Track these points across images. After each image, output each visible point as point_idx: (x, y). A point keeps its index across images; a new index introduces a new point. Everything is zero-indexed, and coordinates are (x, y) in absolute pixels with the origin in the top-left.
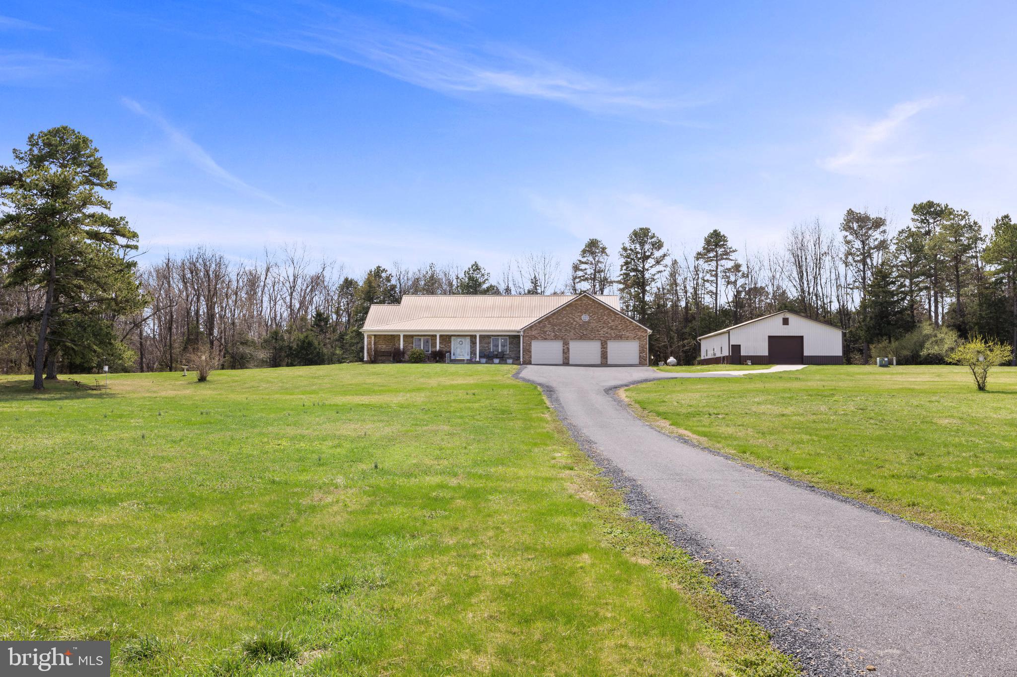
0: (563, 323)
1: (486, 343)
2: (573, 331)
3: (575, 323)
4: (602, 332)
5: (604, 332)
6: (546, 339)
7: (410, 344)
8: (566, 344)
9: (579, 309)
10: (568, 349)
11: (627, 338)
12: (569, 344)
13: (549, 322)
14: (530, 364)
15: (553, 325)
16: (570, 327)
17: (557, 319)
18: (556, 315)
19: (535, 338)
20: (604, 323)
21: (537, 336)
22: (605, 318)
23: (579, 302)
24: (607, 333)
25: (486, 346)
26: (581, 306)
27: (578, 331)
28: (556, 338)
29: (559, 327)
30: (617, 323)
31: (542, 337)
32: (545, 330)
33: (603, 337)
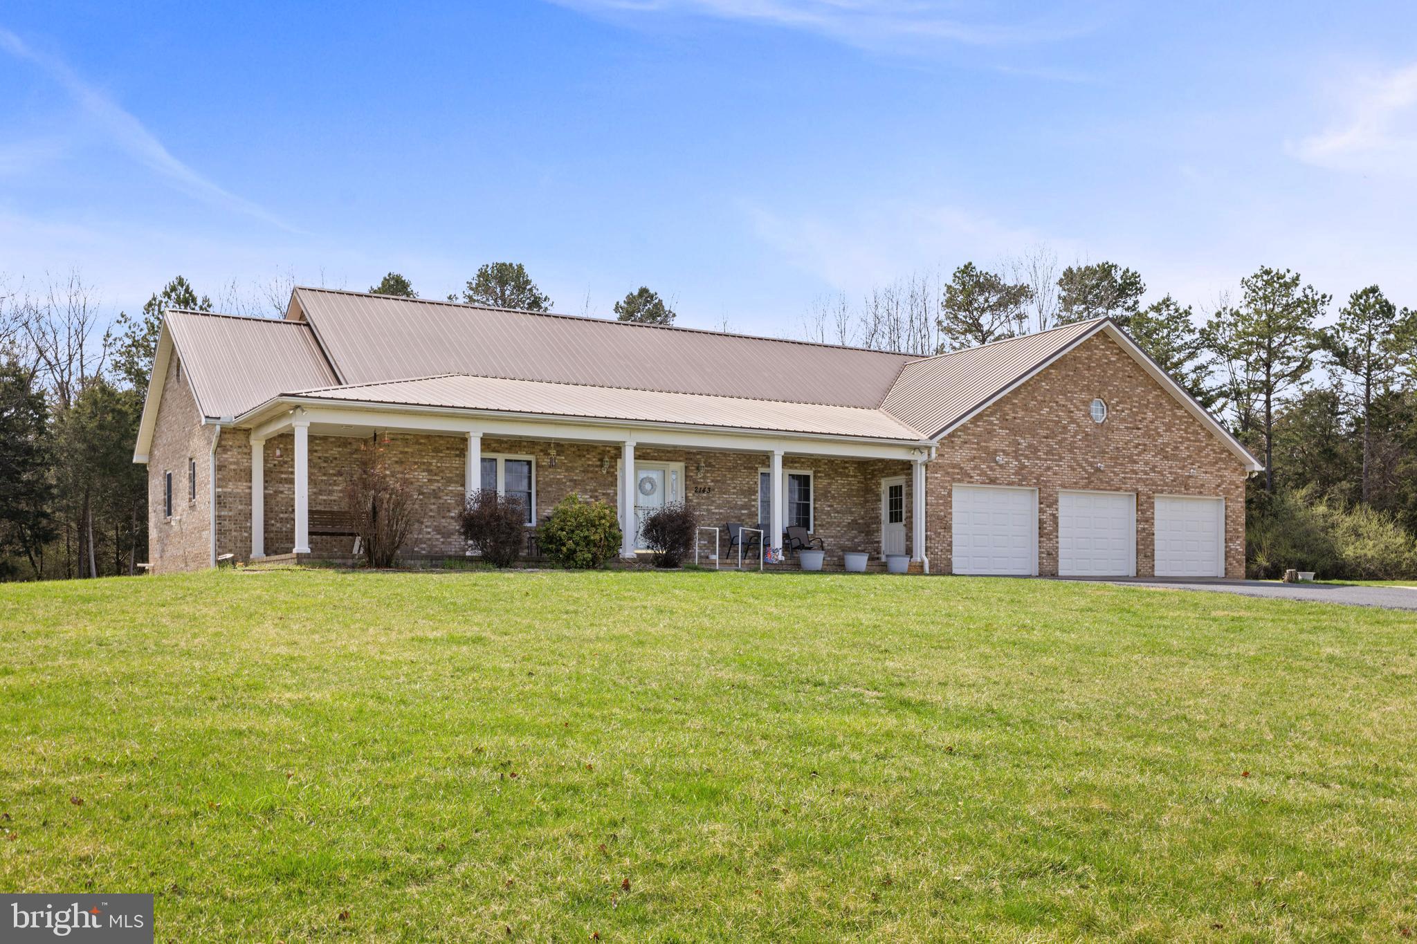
0: (1041, 423)
1: (743, 492)
2: (1068, 456)
3: (1072, 427)
4: (1139, 467)
5: (1146, 464)
6: (993, 481)
7: (449, 481)
8: (1048, 502)
9: (1084, 378)
10: (1055, 518)
11: (1201, 490)
12: (1057, 501)
13: (1004, 419)
14: (951, 574)
15: (1014, 431)
16: (1060, 443)
17: (1026, 408)
18: (1024, 394)
19: (965, 477)
20: (1147, 434)
21: (968, 467)
22: (1150, 415)
23: (1085, 354)
24: (1153, 469)
25: (741, 501)
26: (1089, 369)
27: (1080, 458)
28: (1022, 478)
29: (1029, 439)
30: (1177, 434)
31: (983, 474)
32: (993, 445)
33: (1144, 481)
